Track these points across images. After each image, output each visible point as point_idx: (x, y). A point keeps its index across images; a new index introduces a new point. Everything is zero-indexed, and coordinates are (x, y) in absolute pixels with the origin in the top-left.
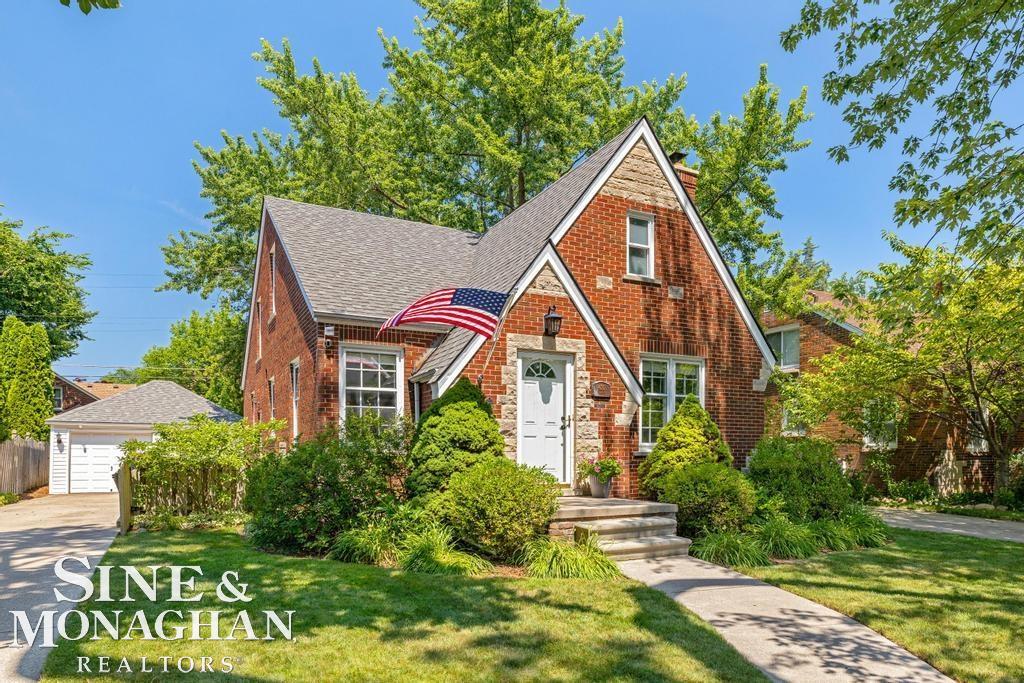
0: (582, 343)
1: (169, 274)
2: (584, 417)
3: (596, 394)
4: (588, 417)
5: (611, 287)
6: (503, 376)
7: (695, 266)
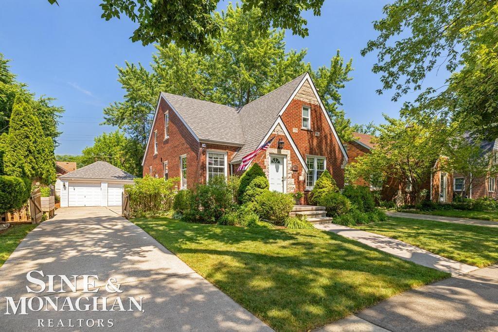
0: (289, 152)
1: (105, 118)
2: (290, 177)
3: (294, 169)
5: (297, 132)
6: (265, 163)
7: (323, 125)
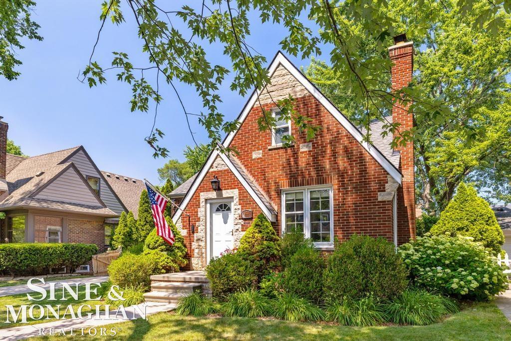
0: (236, 191)
2: (238, 230)
3: (244, 217)
4: (240, 230)
5: (261, 156)
6: (199, 213)
